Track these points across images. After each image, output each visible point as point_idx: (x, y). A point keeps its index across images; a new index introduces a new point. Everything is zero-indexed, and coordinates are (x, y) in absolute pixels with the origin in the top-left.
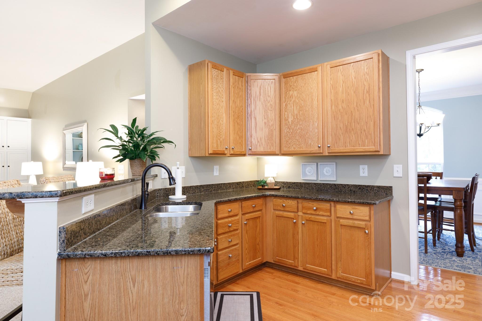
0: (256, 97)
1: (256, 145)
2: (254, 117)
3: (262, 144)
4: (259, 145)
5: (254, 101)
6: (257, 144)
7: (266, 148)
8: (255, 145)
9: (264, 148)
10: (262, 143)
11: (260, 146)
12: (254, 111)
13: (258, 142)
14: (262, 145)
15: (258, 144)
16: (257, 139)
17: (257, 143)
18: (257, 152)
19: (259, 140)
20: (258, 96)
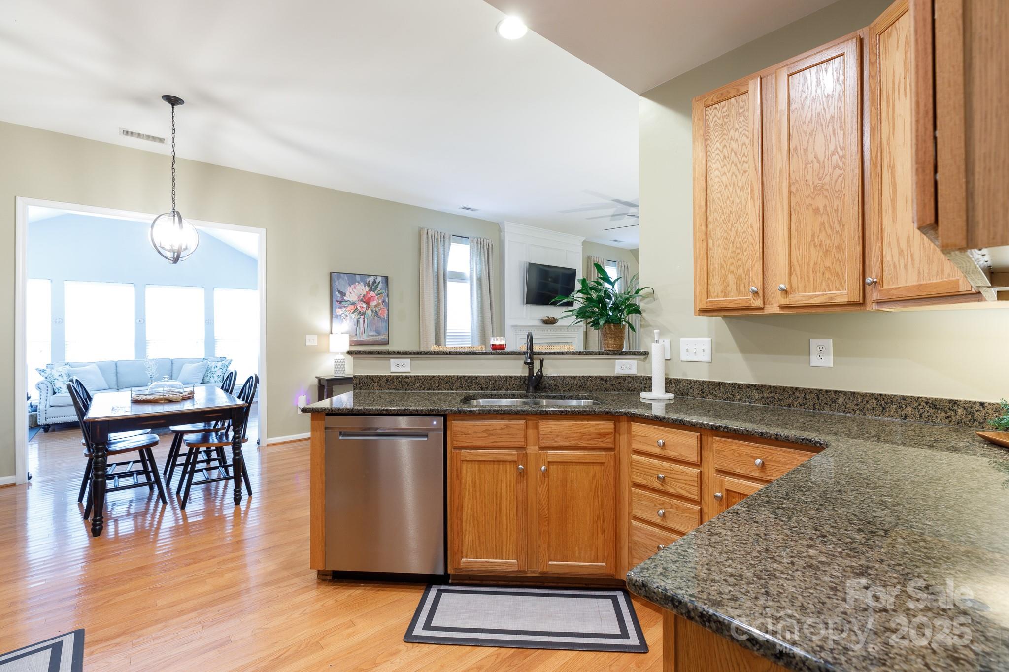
0: (894, 88)
1: (895, 267)
2: (890, 166)
3: (913, 260)
4: (902, 265)
5: (888, 106)
6: (897, 263)
7: (926, 275)
8: (892, 266)
9: (919, 272)
10: (912, 255)
11: (906, 266)
12: (888, 144)
13: (901, 253)
14: (913, 264)
15: (902, 261)
16: (898, 244)
17: (896, 259)
18: (895, 292)
19: (903, 245)
20: (899, 83)
